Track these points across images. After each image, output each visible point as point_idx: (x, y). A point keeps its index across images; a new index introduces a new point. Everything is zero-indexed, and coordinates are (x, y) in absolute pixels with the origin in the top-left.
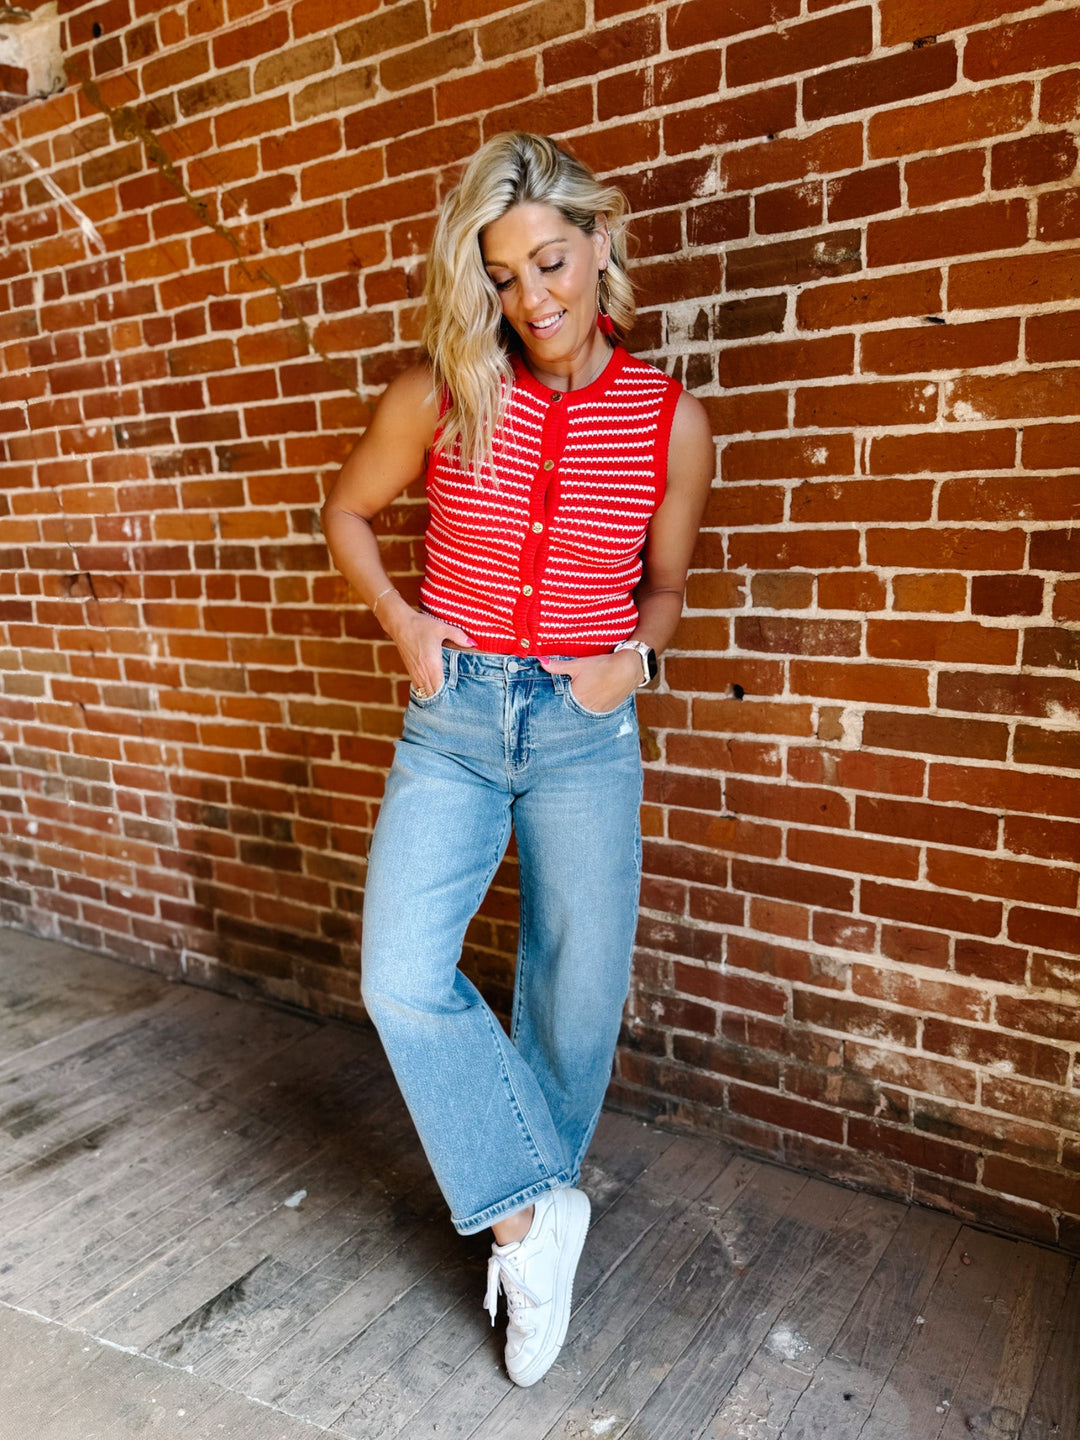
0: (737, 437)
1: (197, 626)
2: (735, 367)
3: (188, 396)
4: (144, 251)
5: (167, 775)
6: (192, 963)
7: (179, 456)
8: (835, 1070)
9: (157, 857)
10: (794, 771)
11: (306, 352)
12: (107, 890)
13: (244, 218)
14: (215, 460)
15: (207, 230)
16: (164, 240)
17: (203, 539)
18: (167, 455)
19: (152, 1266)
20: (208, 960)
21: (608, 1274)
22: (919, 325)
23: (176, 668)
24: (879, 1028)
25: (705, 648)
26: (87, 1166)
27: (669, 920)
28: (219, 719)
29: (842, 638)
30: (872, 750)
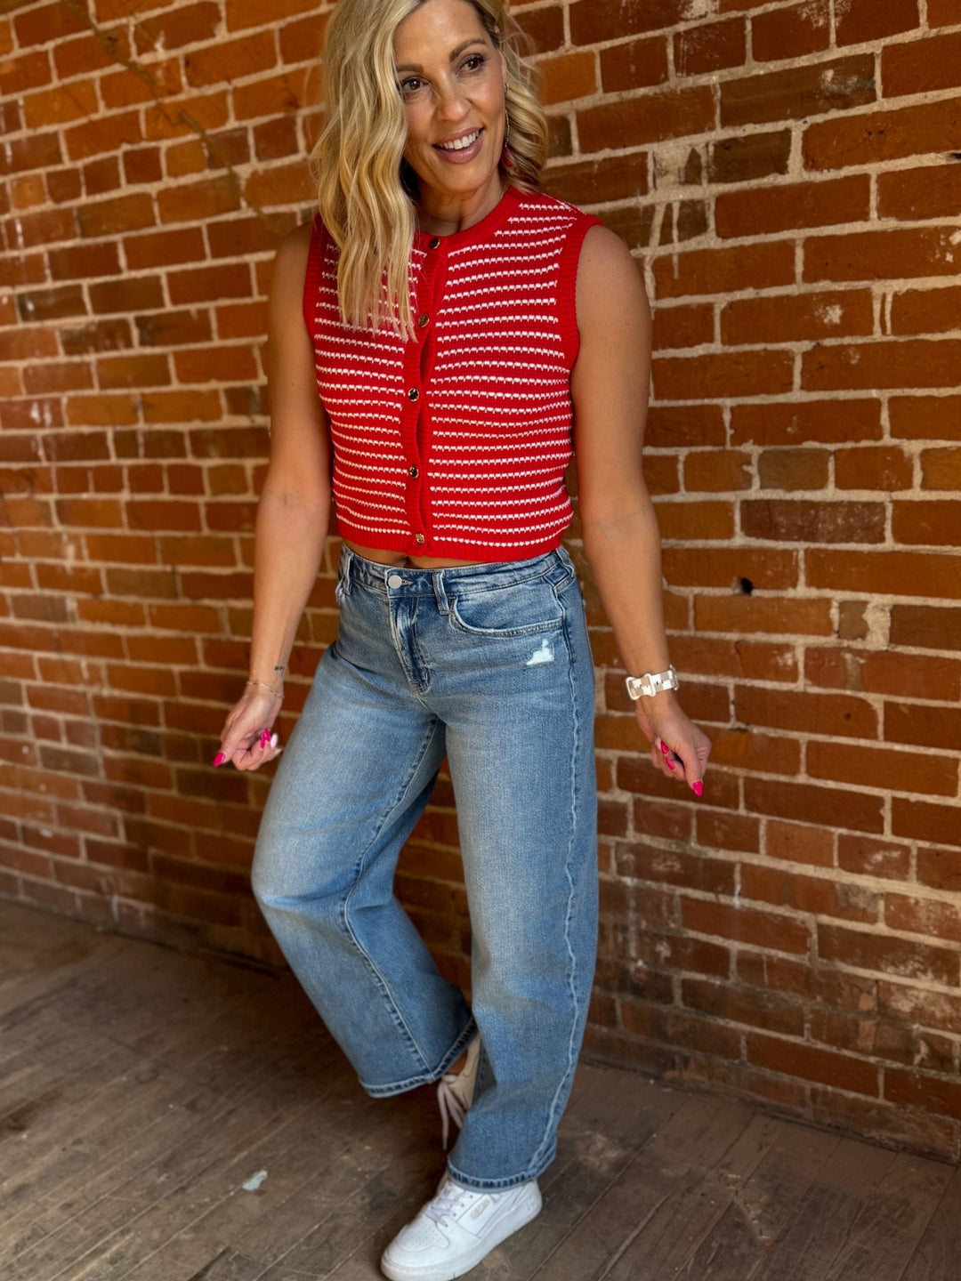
0: (739, 295)
1: (119, 524)
2: (734, 216)
3: (103, 260)
4: (46, 94)
5: (90, 696)
6: (125, 910)
7: (93, 328)
8: (868, 1014)
9: (80, 789)
10: (814, 675)
11: (237, 207)
12: (24, 829)
13: (161, 54)
14: (135, 333)
15: (117, 68)
16: (68, 81)
17: (123, 424)
18: (78, 328)
19: (93, 1265)
20: (144, 907)
21: (616, 1256)
22: (943, 162)
23: (97, 572)
24: (917, 965)
25: (707, 537)
26: (13, 1150)
27: (674, 848)
28: (149, 630)
29: (864, 522)
30: (900, 649)
